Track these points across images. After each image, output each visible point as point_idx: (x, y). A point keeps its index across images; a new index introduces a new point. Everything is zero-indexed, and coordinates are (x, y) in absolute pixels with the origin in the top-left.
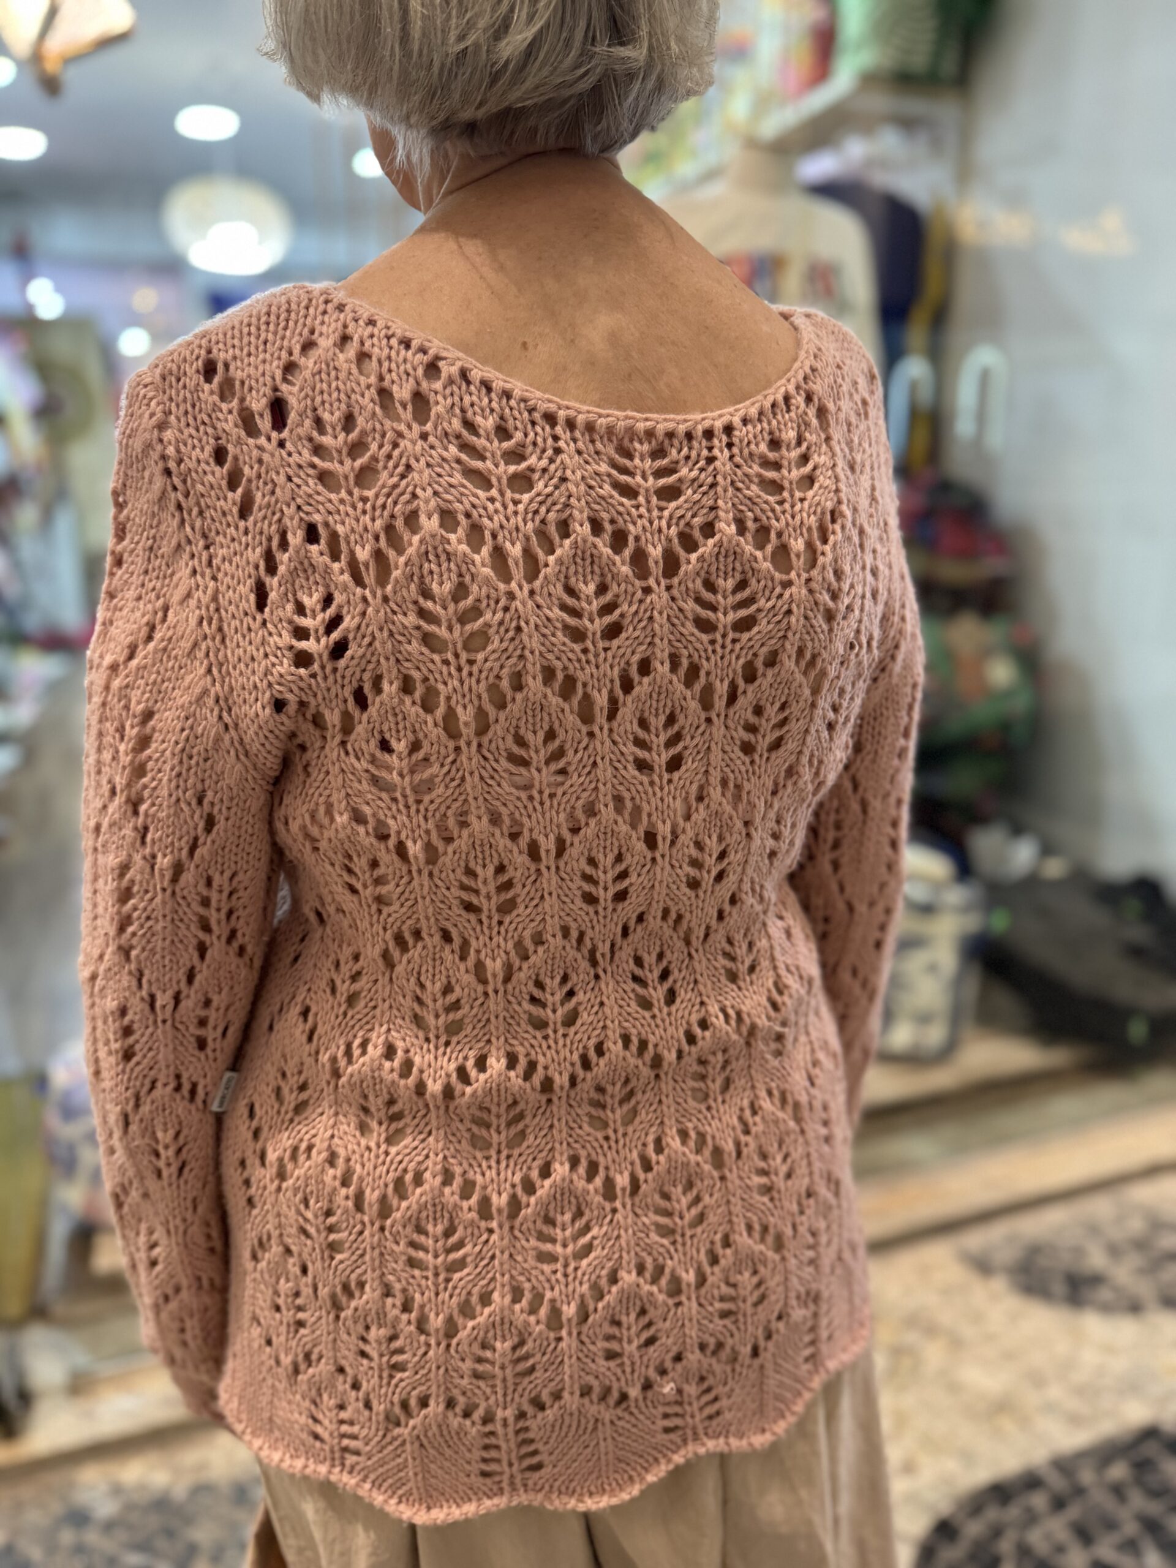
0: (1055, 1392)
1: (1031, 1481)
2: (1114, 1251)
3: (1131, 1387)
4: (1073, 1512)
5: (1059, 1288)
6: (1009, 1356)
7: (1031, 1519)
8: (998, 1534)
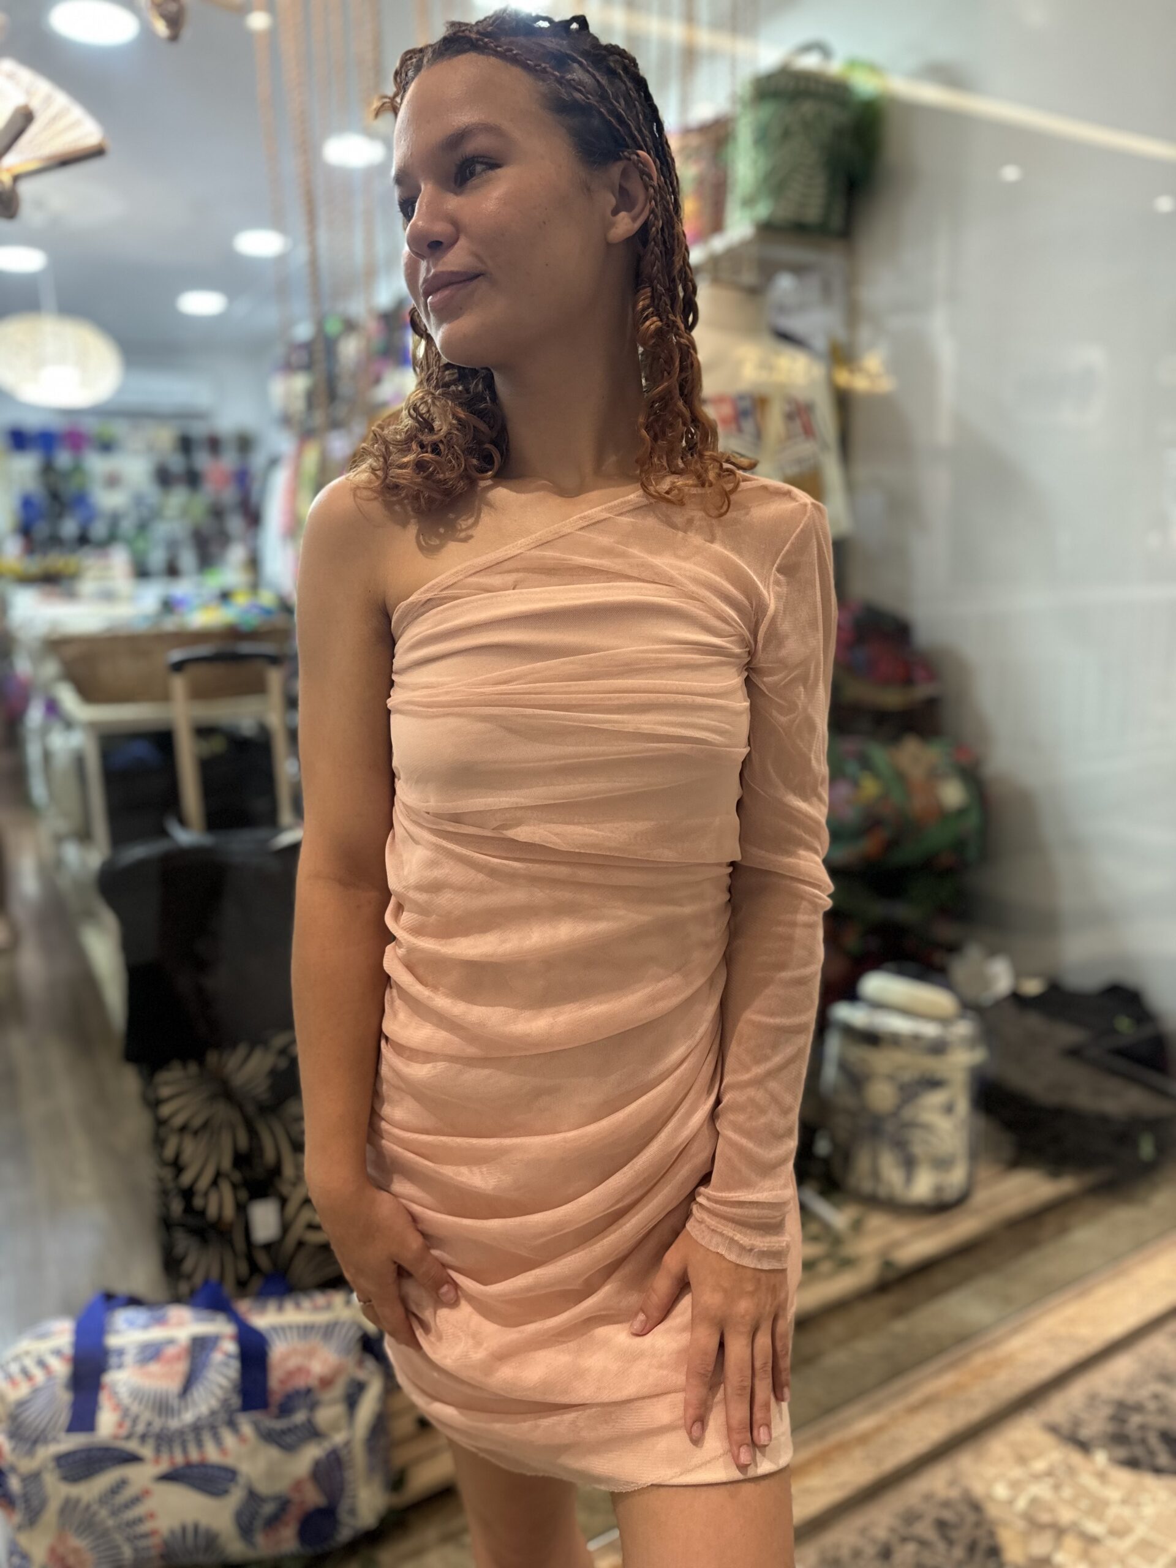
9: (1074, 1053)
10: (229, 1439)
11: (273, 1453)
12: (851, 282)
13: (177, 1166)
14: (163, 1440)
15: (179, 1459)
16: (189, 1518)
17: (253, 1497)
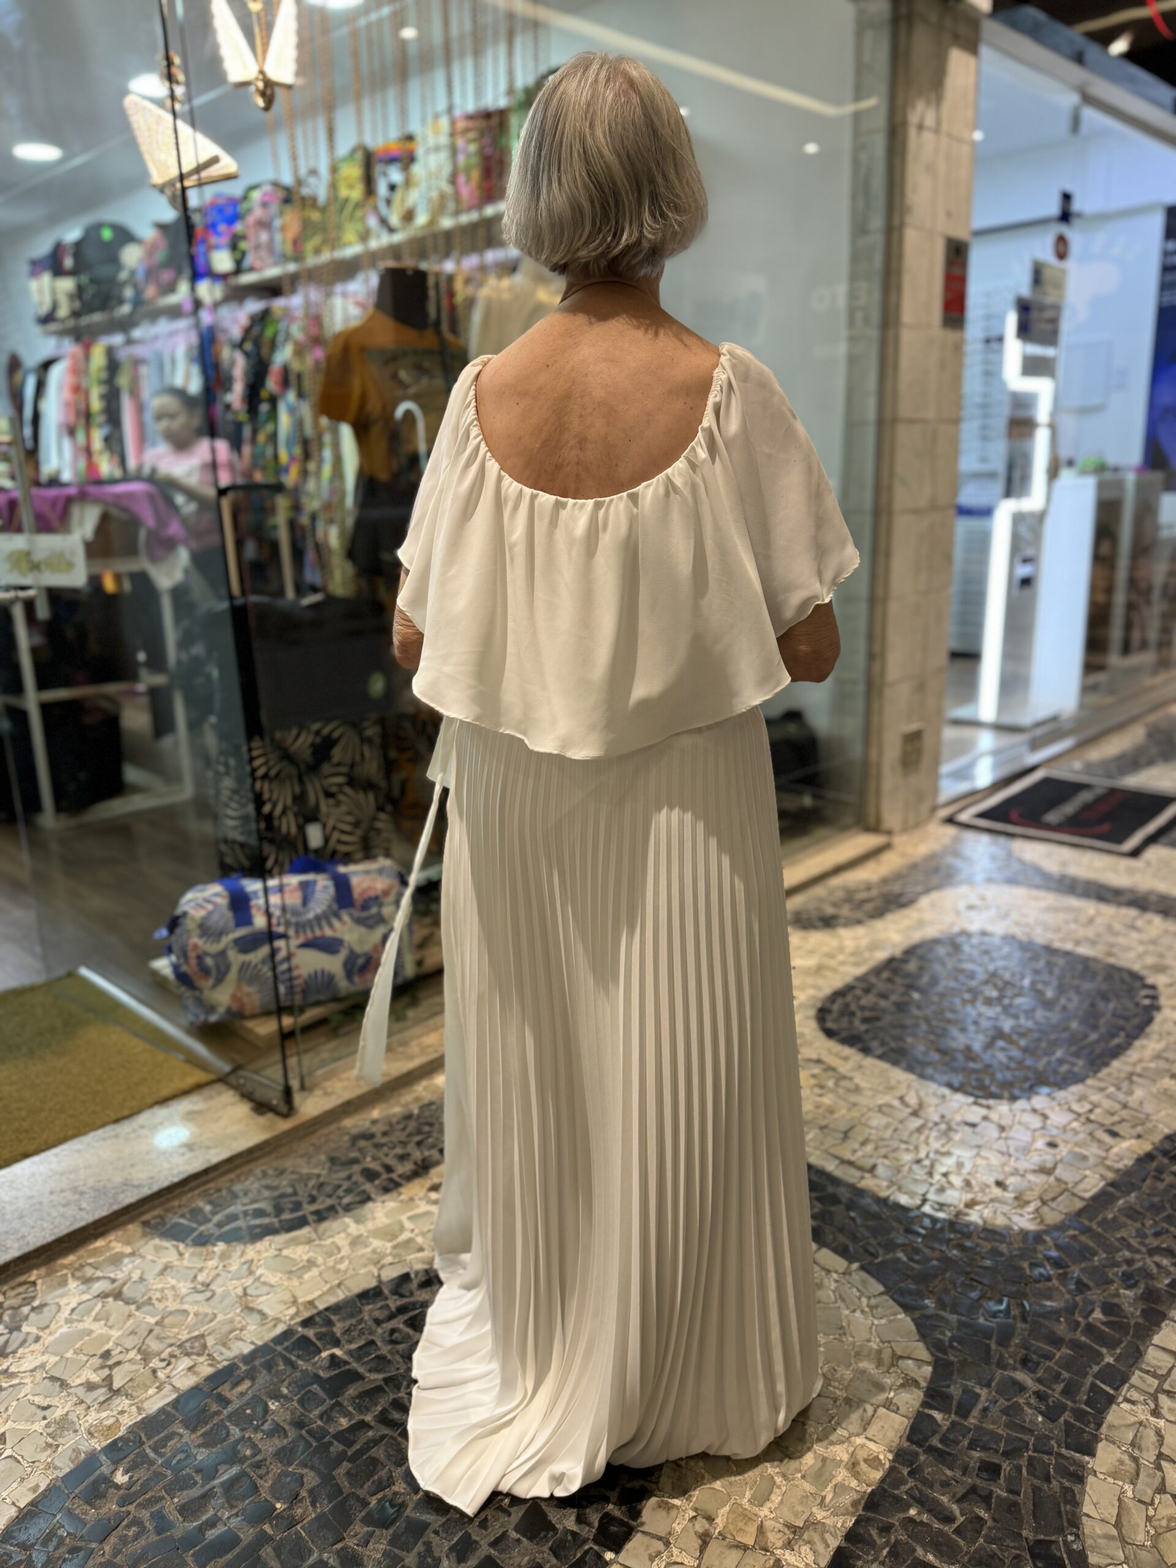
0: (841, 958)
2: (835, 905)
3: (874, 947)
4: (875, 991)
5: (818, 923)
6: (811, 952)
7: (859, 998)
8: (847, 1006)
10: (337, 924)
11: (362, 930)
14: (300, 927)
15: (310, 935)
16: (319, 968)
17: (352, 956)
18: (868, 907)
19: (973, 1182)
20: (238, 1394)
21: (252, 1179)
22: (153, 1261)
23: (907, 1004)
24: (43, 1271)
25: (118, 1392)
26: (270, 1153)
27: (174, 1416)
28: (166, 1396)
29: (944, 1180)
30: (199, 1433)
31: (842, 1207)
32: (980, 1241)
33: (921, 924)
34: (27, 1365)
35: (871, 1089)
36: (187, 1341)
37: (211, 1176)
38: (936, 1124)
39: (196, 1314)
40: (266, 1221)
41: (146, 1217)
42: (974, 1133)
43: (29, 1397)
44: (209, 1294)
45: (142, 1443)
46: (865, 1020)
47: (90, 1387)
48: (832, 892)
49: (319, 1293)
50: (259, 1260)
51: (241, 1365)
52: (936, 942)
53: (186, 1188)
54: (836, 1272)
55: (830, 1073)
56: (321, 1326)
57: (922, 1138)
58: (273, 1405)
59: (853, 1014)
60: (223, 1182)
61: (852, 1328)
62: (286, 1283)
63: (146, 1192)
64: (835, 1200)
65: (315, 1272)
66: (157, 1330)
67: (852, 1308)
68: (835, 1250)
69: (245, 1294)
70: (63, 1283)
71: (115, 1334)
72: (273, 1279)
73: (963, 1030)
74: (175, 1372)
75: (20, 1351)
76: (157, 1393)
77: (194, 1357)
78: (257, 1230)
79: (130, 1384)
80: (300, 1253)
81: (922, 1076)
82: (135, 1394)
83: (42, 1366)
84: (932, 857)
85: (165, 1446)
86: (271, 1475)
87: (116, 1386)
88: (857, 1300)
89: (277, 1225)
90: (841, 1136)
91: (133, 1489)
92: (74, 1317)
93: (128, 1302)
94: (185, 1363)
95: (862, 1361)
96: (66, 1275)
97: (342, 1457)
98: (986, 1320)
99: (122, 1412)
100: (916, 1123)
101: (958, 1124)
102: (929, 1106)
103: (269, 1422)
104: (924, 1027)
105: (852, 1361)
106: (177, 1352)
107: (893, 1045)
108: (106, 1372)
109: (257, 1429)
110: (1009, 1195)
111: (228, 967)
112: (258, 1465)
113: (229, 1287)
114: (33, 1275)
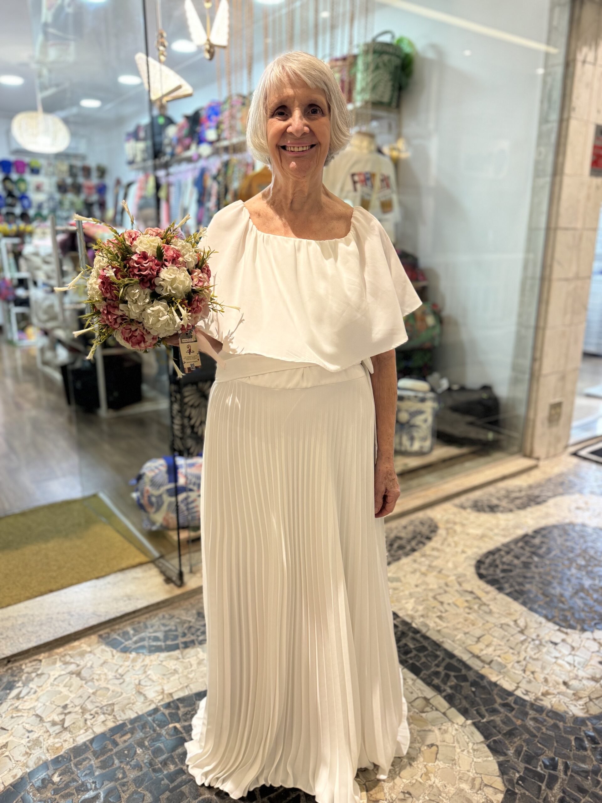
0: (496, 531)
1: (498, 550)
2: (499, 499)
3: (517, 527)
4: (512, 553)
5: (487, 509)
6: (480, 526)
7: (502, 557)
8: (494, 560)
9: (471, 424)
12: (399, 125)
13: (190, 418)
18: (518, 502)
19: (549, 679)
20: (123, 740)
21: (157, 619)
22: (99, 658)
23: (530, 563)
24: (46, 654)
25: (65, 729)
26: (168, 605)
27: (89, 748)
28: (88, 736)
29: (532, 676)
30: (99, 760)
31: (468, 684)
32: (547, 718)
33: (547, 515)
34: (27, 705)
35: (499, 613)
36: (105, 706)
37: (137, 614)
38: (533, 640)
39: (113, 691)
40: (159, 643)
41: (101, 632)
42: (555, 648)
43: (24, 724)
44: (121, 681)
45: (71, 760)
46: (504, 571)
47: (54, 724)
48: (498, 492)
49: (176, 689)
50: (150, 665)
51: (128, 724)
52: (555, 527)
53: (123, 620)
54: (457, 724)
55: (477, 601)
56: (173, 709)
57: (524, 647)
58: (139, 751)
59: (497, 566)
60: (142, 618)
61: (460, 762)
62: (160, 681)
63: (103, 619)
64: (465, 678)
65: (177, 676)
66: (92, 697)
67: (463, 748)
68: (459, 710)
69: (139, 684)
70: (54, 663)
71: (72, 696)
72: (154, 678)
73: (560, 584)
74: (95, 723)
75: (26, 697)
76: (84, 733)
77: (107, 715)
78: (153, 648)
79: (73, 725)
80: (172, 665)
81: (531, 609)
82: (74, 732)
83: (33, 708)
84: (561, 475)
85: (81, 764)
86: (129, 792)
87: (66, 725)
88: (466, 745)
89: (163, 647)
90: (476, 639)
91: (60, 786)
92: (55, 683)
93: (82, 679)
94: (102, 718)
95: (462, 783)
96: (56, 659)
97: (167, 789)
98: (542, 769)
99: (65, 741)
100: (523, 638)
101: (546, 642)
102: (531, 628)
103: (135, 760)
104: (537, 578)
105: (457, 782)
106: (99, 711)
107: (517, 588)
108: (62, 717)
109: (128, 763)
110: (570, 692)
111: (163, 503)
112: (123, 785)
113: (131, 678)
114: (42, 656)
